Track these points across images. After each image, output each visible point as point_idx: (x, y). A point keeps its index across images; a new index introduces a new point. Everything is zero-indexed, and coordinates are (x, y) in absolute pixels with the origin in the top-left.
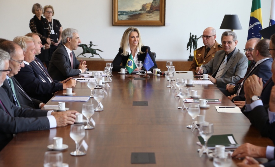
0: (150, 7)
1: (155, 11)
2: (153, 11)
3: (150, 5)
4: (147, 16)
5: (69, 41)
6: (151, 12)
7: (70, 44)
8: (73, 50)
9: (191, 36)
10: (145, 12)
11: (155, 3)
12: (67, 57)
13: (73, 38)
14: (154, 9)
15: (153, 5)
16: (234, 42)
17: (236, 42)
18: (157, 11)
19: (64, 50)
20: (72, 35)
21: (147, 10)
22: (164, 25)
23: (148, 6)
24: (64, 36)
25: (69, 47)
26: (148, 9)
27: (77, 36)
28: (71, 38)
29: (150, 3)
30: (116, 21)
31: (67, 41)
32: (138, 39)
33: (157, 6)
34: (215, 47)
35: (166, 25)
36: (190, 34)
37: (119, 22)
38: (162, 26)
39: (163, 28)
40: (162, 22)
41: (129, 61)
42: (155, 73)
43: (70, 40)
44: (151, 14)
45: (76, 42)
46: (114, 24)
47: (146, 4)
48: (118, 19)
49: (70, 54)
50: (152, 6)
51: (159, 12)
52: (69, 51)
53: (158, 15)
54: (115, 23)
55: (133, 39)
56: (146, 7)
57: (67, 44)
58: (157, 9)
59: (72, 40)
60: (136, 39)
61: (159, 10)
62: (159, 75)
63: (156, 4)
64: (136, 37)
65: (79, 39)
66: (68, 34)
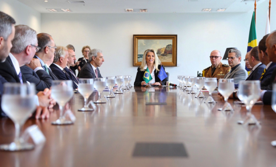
0: (164, 51)
1: (169, 54)
2: (166, 55)
3: (164, 49)
4: (161, 59)
5: (94, 60)
6: (165, 55)
7: (94, 62)
8: (98, 67)
9: (199, 74)
10: (160, 55)
11: (169, 47)
12: (93, 73)
13: (97, 57)
14: (168, 53)
15: (167, 49)
16: (237, 58)
17: (240, 58)
18: (170, 54)
19: (90, 67)
20: (96, 54)
21: (161, 53)
22: (176, 65)
23: (162, 51)
24: (90, 55)
25: (94, 64)
26: (163, 53)
27: (102, 55)
28: (96, 57)
29: (164, 48)
30: (136, 62)
31: (92, 60)
32: (154, 58)
33: (170, 50)
34: (219, 67)
35: (177, 66)
36: (198, 72)
37: (138, 63)
38: (174, 66)
39: (175, 68)
40: (174, 63)
41: (146, 73)
42: (168, 85)
43: (95, 58)
44: (165, 57)
45: (99, 60)
46: (134, 64)
47: (161, 49)
48: (138, 61)
49: (95, 70)
50: (165, 50)
51: (171, 55)
52: (94, 68)
53: (171, 57)
54: (136, 64)
55: (149, 58)
56: (161, 51)
57: (92, 62)
58: (170, 52)
59: (96, 59)
60: (152, 57)
61: (172, 54)
62: (171, 87)
63: (169, 49)
64: (151, 56)
65: (102, 58)
66: (93, 53)
